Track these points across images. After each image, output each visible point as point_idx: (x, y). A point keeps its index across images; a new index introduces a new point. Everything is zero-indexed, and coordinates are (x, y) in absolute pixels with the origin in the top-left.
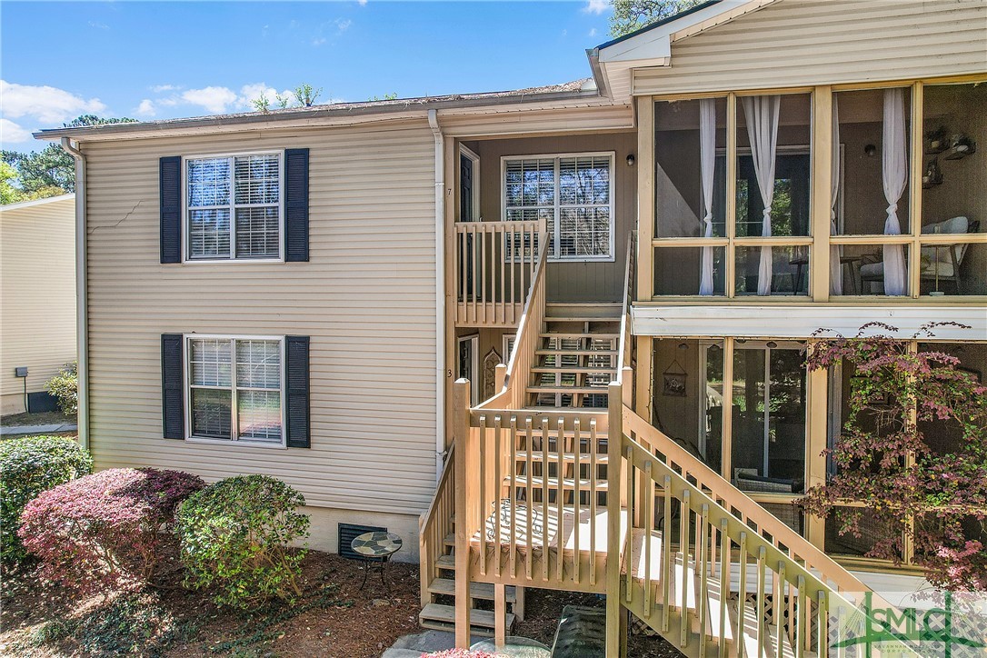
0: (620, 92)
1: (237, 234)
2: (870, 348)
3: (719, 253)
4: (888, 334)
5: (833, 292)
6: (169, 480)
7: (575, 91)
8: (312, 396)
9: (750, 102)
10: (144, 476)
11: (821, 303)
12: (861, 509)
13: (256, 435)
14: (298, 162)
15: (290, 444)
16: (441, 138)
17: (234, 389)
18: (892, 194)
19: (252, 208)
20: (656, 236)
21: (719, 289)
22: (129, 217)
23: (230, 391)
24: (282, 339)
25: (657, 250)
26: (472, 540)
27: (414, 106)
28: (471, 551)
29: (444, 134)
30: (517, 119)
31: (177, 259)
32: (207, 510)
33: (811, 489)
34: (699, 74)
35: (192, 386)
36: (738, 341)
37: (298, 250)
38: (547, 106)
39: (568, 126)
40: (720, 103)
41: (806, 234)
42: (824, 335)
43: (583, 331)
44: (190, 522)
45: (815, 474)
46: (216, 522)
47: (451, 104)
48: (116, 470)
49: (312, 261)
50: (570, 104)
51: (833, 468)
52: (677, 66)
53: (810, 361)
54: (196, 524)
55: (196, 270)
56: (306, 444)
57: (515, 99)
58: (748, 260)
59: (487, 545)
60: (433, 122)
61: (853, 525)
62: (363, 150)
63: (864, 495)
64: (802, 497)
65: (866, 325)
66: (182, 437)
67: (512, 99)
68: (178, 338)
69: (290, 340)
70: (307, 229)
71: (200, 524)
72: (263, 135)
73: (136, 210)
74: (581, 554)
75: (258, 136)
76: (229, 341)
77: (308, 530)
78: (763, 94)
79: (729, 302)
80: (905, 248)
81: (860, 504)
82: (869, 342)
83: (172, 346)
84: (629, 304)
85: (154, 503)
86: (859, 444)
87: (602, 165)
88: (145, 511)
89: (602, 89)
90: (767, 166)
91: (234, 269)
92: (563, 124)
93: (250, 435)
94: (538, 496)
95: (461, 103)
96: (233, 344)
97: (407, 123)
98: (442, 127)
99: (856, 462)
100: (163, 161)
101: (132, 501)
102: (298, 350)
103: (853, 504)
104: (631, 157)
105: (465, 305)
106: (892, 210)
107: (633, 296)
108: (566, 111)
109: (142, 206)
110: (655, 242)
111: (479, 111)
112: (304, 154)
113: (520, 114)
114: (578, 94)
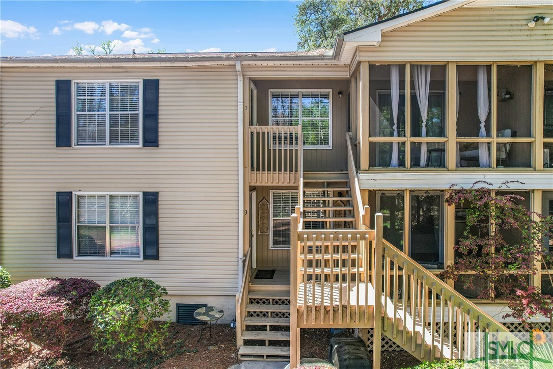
0: (346, 57)
1: (110, 130)
2: (478, 193)
3: (402, 144)
4: (486, 186)
5: (457, 166)
6: (76, 283)
7: (320, 56)
8: (160, 228)
9: (416, 67)
10: (57, 283)
11: (452, 171)
12: (474, 275)
13: (122, 253)
14: (152, 88)
15: (146, 257)
16: (242, 77)
17: (108, 225)
18: (483, 117)
19: (121, 114)
20: (370, 136)
21: (401, 163)
22: (32, 117)
23: (104, 227)
24: (141, 194)
25: (370, 143)
26: (298, 305)
27: (228, 58)
28: (298, 310)
29: (243, 75)
30: (285, 69)
31: (68, 144)
32: (111, 301)
33: (448, 266)
34: (393, 51)
35: (79, 224)
36: (411, 191)
37: (151, 139)
38: (303, 63)
39: (314, 74)
40: (402, 67)
41: (444, 136)
42: (455, 187)
43: (324, 187)
44: (100, 308)
45: (449, 259)
46: (118, 308)
47: (249, 59)
49: (160, 147)
50: (316, 63)
51: (458, 254)
52: (382, 47)
53: (447, 201)
54: (103, 310)
55: (80, 151)
56: (156, 257)
57: (287, 58)
58: (416, 148)
59: (307, 306)
60: (238, 68)
61: (470, 283)
62: (194, 82)
63: (474, 268)
64: (443, 271)
65: (477, 182)
66: (71, 257)
67: (285, 58)
68: (69, 195)
69: (146, 195)
70: (157, 128)
71: (107, 310)
72: (129, 70)
73: (37, 113)
74: (360, 307)
75: (125, 70)
76: (104, 196)
77: (169, 309)
78: (422, 64)
79: (407, 171)
80: (489, 144)
81: (473, 272)
82: (477, 191)
83: (64, 202)
84: (357, 172)
85: (72, 299)
87: (326, 96)
88: (68, 304)
89: (337, 55)
90: (424, 100)
91: (108, 151)
92: (315, 73)
93: (118, 253)
95: (256, 58)
96: (108, 198)
97: (222, 68)
98: (242, 71)
99: (470, 252)
100: (58, 83)
101: (56, 299)
102: (151, 201)
103: (470, 272)
104: (340, 93)
105: (255, 173)
106: (482, 125)
107: (358, 167)
108: (313, 66)
109: (42, 111)
110: (370, 139)
111: (264, 63)
112: (156, 83)
113: (287, 66)
114: (322, 57)
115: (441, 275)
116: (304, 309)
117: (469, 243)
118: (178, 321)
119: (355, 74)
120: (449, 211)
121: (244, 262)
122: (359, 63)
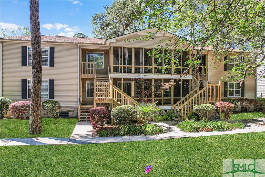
0: (108, 44)
3: (121, 67)
5: (134, 72)
8: (55, 90)
9: (125, 48)
11: (133, 74)
14: (52, 50)
15: (50, 98)
16: (79, 48)
18: (141, 61)
21: (121, 72)
22: (13, 57)
25: (113, 67)
27: (76, 43)
31: (25, 65)
33: (132, 97)
34: (119, 44)
35: (29, 89)
36: (123, 78)
37: (52, 65)
38: (96, 45)
40: (121, 48)
41: (131, 65)
42: (133, 77)
43: (102, 78)
45: (133, 94)
47: (82, 43)
49: (55, 67)
51: (135, 93)
52: (116, 43)
53: (132, 81)
55: (29, 67)
56: (53, 98)
58: (124, 68)
59: (98, 98)
60: (78, 46)
66: (26, 99)
67: (91, 44)
68: (26, 80)
69: (50, 80)
70: (54, 61)
72: (45, 44)
73: (15, 55)
79: (122, 73)
80: (142, 67)
82: (138, 78)
83: (24, 81)
84: (110, 74)
86: (138, 90)
87: (103, 54)
89: (105, 44)
90: (127, 56)
92: (99, 48)
100: (23, 47)
102: (52, 82)
104: (107, 53)
105: (83, 75)
106: (141, 63)
107: (110, 72)
108: (99, 46)
109: (17, 55)
110: (113, 65)
111: (85, 45)
112: (54, 48)
113: (92, 46)
114: (101, 44)
119: (110, 49)
120: (133, 83)
121: (79, 99)
122: (111, 46)
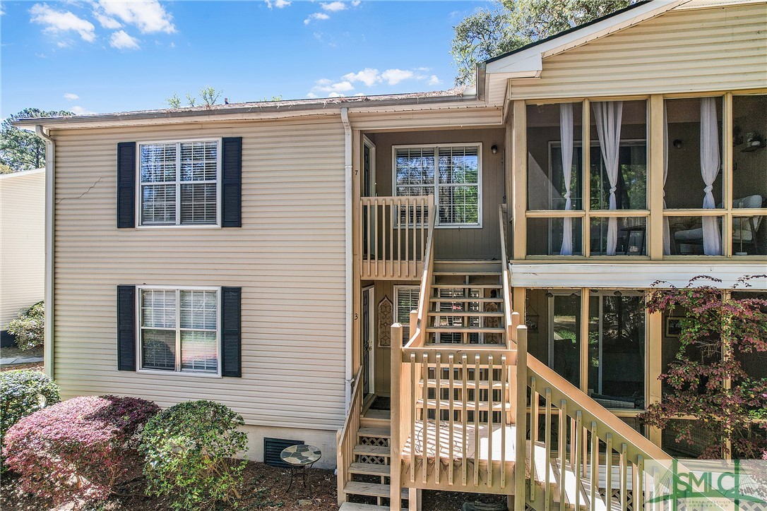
0: (495, 97)
1: (181, 205)
2: (698, 295)
3: (577, 223)
4: (712, 284)
5: (665, 253)
6: (130, 404)
7: (459, 95)
8: (243, 336)
9: (599, 105)
10: (108, 403)
11: (657, 261)
12: (692, 421)
13: (196, 367)
14: (233, 148)
15: (224, 374)
16: (350, 130)
17: (178, 329)
18: (709, 176)
19: (195, 184)
20: (528, 209)
21: (577, 249)
22: (91, 191)
23: (174, 332)
24: (219, 290)
25: (529, 220)
27: (330, 105)
28: (403, 462)
29: (352, 128)
30: (411, 116)
31: (131, 224)
32: (167, 430)
33: (651, 406)
34: (562, 84)
35: (143, 328)
36: (592, 291)
37: (233, 218)
38: (435, 106)
39: (451, 122)
40: (577, 107)
41: (644, 208)
42: (660, 286)
43: (465, 283)
45: (653, 393)
47: (360, 104)
48: (83, 398)
49: (243, 227)
50: (453, 105)
51: (667, 387)
52: (545, 78)
53: (649, 305)
54: (157, 442)
55: (145, 233)
56: (238, 374)
57: (411, 101)
58: (599, 229)
59: (416, 457)
60: (344, 117)
61: (687, 434)
62: (288, 139)
63: (695, 410)
64: (643, 412)
65: (695, 278)
66: (134, 369)
67: (408, 101)
68: (132, 289)
69: (225, 290)
70: (240, 201)
71: (162, 442)
72: (204, 126)
73: (97, 185)
74: (493, 463)
75: (200, 126)
76: (173, 291)
77: (247, 445)
78: (609, 100)
79: (586, 260)
80: (720, 219)
81: (692, 417)
82: (696, 292)
83: (126, 295)
84: (508, 262)
87: (473, 153)
88: (114, 432)
89: (481, 93)
90: (612, 155)
91: (179, 233)
93: (191, 367)
94: (445, 415)
95: (368, 103)
96: (178, 294)
97: (323, 119)
98: (351, 122)
99: (686, 386)
100: (121, 146)
101: (102, 424)
102: (232, 299)
103: (686, 417)
104: (494, 147)
105: (369, 263)
106: (708, 190)
107: (510, 255)
108: (449, 111)
109: (102, 182)
110: (527, 214)
111: (381, 110)
112: (239, 141)
113: (414, 113)
114: (461, 98)
115: (641, 419)
116: (410, 461)
117: (685, 371)
118: (265, 462)
119: (509, 119)
120: (654, 323)
121: (353, 384)
122: (512, 103)
